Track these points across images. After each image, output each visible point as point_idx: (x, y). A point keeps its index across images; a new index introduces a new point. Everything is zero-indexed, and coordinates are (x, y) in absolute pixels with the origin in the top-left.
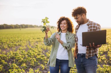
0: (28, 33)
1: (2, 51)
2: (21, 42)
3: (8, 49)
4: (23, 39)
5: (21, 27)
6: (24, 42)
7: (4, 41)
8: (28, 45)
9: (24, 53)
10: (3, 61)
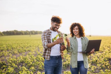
0: (38, 40)
1: (12, 56)
2: (31, 47)
3: (18, 54)
4: (32, 45)
5: (31, 33)
6: (33, 48)
7: (14, 47)
8: (37, 50)
9: (33, 57)
10: (14, 65)
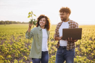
0: (12, 29)
2: (6, 36)
4: (7, 34)
5: (6, 23)
6: (8, 36)
8: (12, 39)
9: (9, 46)
